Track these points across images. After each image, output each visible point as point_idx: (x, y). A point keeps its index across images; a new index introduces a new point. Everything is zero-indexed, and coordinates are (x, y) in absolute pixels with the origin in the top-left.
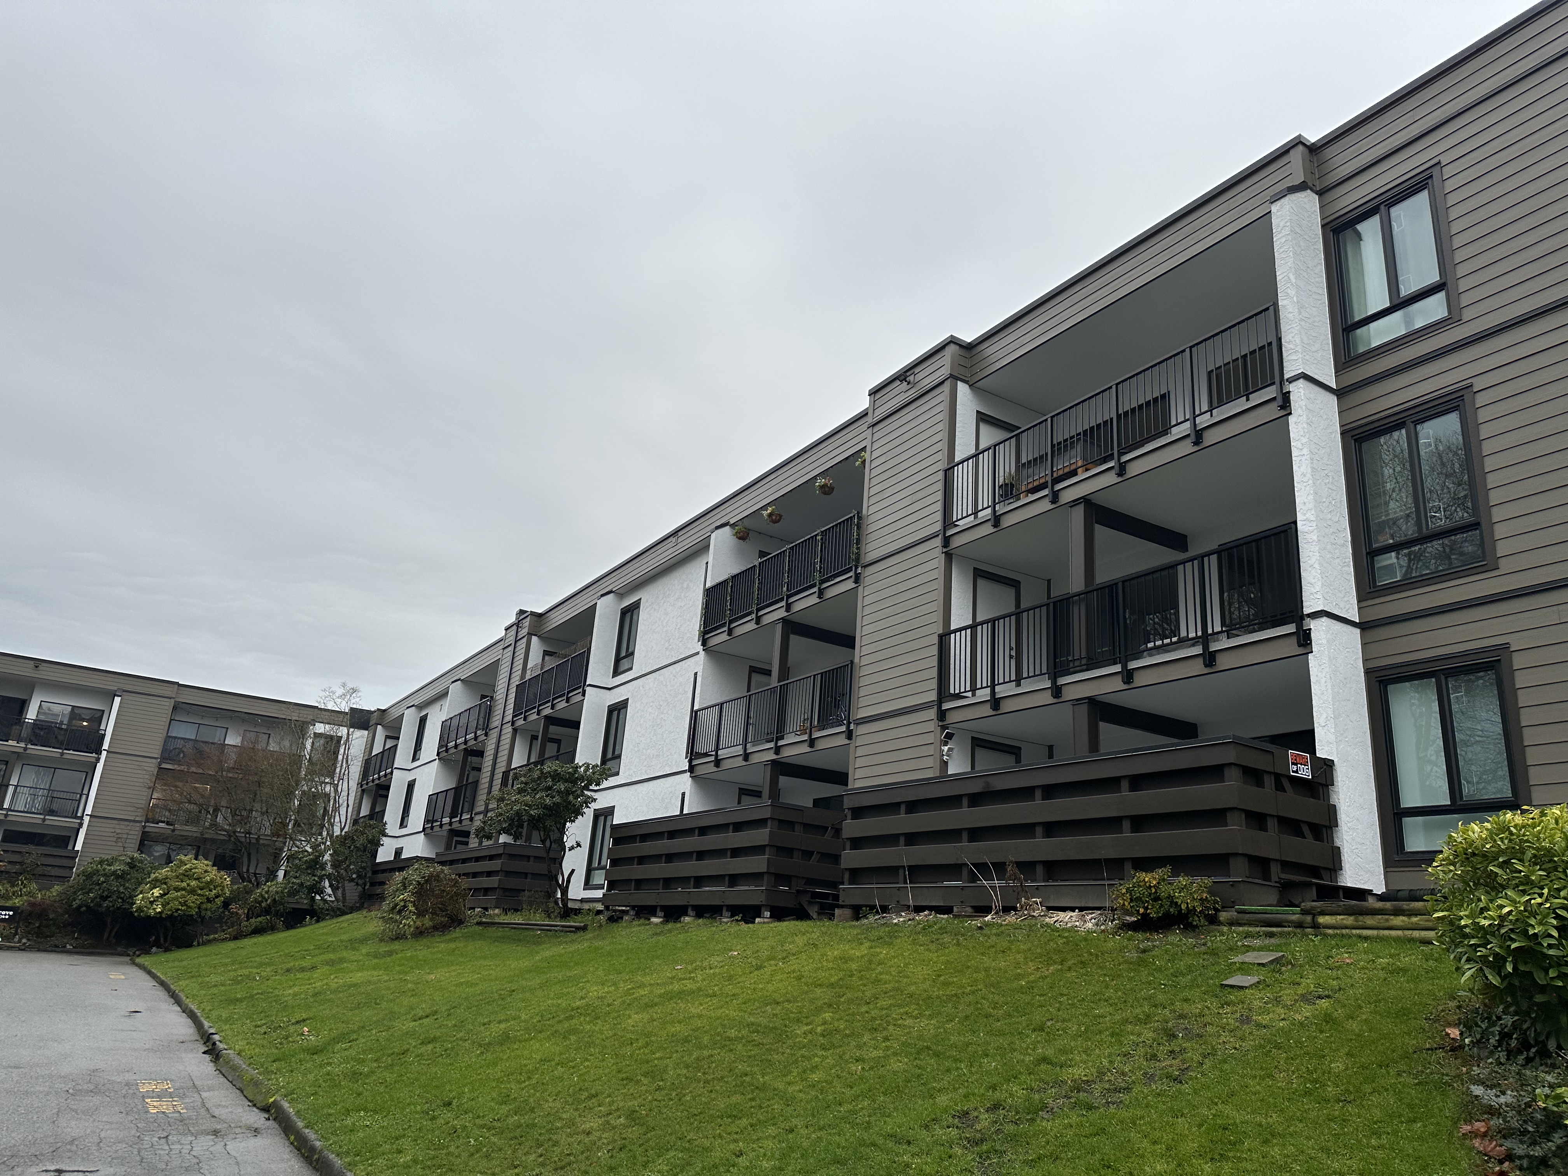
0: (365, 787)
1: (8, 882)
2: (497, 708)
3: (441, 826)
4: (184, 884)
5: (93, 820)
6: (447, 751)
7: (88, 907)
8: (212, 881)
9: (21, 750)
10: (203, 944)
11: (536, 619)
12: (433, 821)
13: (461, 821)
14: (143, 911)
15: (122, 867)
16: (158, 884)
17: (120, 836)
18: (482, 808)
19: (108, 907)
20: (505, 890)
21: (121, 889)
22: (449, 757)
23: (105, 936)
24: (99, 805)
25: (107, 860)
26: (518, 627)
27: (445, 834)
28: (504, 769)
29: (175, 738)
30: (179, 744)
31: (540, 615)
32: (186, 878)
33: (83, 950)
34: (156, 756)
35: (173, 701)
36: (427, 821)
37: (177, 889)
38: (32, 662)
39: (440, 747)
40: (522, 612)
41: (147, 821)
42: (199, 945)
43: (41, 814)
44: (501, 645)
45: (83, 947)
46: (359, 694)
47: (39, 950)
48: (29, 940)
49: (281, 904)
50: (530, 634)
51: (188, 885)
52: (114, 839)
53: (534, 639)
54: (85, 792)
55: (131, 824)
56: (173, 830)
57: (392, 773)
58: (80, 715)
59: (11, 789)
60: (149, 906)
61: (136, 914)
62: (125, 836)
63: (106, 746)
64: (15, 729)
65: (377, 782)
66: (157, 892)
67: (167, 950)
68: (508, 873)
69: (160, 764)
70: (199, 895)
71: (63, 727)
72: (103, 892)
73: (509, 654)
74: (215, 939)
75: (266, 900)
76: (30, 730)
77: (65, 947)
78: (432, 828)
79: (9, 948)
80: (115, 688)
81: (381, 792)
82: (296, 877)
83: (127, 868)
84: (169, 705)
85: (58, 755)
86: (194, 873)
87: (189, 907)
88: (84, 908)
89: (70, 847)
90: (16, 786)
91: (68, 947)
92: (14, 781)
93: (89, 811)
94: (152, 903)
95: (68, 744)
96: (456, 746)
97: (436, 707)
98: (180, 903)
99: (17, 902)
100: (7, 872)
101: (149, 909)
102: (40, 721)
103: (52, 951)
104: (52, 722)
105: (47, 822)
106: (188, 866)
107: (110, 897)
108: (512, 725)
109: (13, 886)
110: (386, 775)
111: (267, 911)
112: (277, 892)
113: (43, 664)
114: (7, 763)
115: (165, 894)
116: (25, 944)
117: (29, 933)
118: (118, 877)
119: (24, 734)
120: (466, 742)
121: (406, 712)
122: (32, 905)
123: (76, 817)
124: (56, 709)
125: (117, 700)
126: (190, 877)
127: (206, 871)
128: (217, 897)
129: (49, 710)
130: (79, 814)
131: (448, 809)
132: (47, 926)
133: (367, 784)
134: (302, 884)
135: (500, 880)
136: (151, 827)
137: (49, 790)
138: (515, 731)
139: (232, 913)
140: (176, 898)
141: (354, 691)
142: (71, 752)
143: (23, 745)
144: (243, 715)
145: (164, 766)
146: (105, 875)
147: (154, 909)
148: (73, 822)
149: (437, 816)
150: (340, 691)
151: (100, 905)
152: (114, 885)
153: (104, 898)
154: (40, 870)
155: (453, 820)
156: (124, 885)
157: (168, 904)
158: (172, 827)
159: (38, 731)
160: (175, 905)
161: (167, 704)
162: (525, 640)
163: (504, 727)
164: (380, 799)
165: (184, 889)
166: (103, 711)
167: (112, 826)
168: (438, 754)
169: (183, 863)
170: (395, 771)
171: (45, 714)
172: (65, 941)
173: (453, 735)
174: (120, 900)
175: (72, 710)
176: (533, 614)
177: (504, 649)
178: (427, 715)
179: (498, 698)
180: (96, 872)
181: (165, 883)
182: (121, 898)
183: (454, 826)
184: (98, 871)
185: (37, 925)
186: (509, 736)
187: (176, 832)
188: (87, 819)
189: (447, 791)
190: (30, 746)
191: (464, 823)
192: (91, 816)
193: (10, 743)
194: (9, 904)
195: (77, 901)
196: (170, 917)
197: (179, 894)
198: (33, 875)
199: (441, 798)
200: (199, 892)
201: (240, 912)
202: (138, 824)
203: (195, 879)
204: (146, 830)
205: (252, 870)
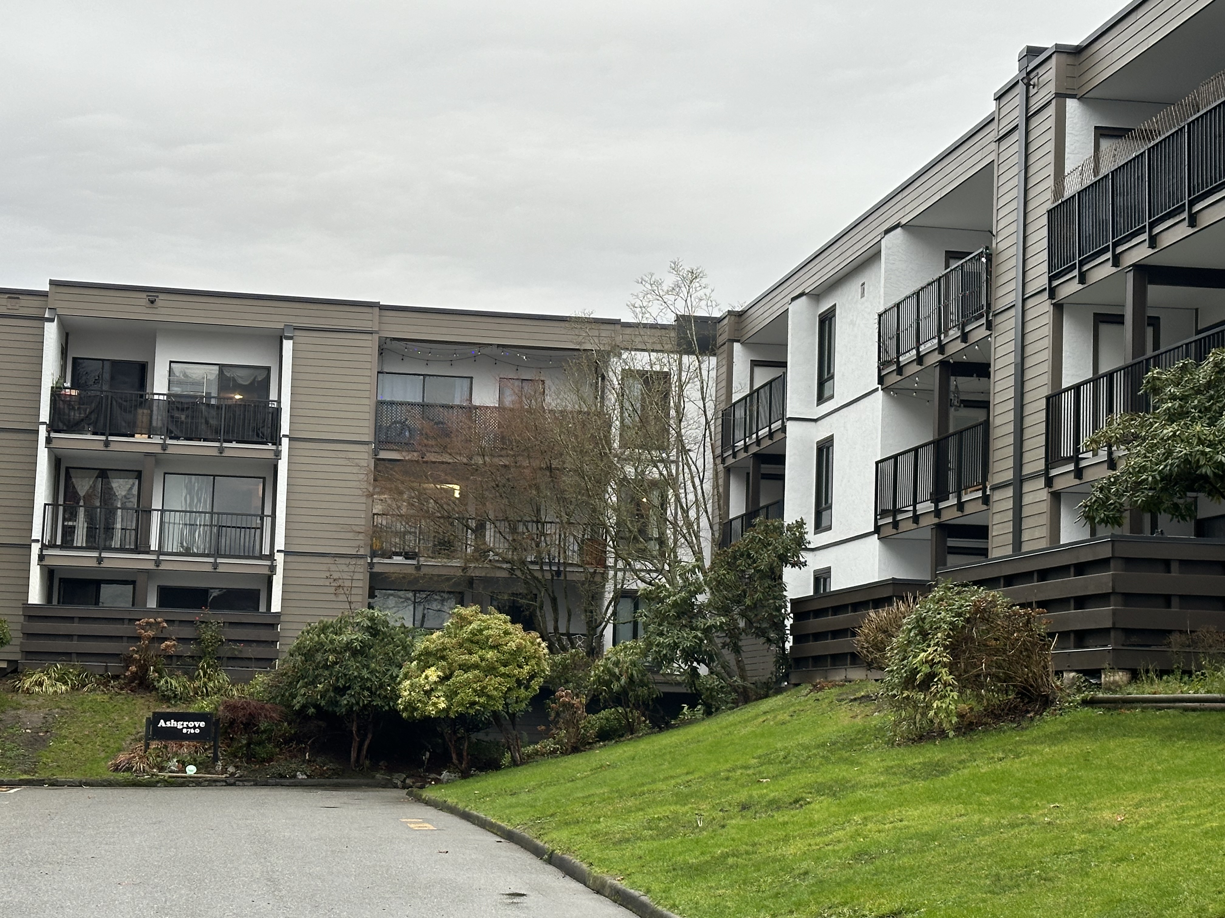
0: (730, 461)
1: (185, 673)
2: (1003, 268)
3: (916, 518)
4: (475, 658)
5: (290, 558)
6: (900, 370)
7: (317, 706)
8: (519, 648)
9: (158, 450)
10: (522, 763)
11: (1069, 60)
12: (895, 511)
13: (960, 506)
14: (416, 709)
15: (359, 636)
16: (431, 660)
17: (340, 583)
18: (1009, 475)
19: (350, 706)
20: (1128, 632)
21: (365, 673)
22: (906, 384)
23: (353, 755)
24: (295, 533)
25: (332, 625)
26: (1028, 85)
27: (928, 534)
28: (1046, 391)
29: (392, 403)
30: (400, 414)
31: (1077, 51)
32: (475, 648)
33: (322, 781)
34: (366, 439)
35: (376, 337)
36: (880, 513)
37: (466, 668)
38: (144, 295)
39: (882, 364)
40: (1032, 52)
41: (373, 555)
42: (515, 763)
43: (208, 556)
44: (992, 131)
45: (322, 775)
46: (704, 281)
47: (257, 784)
48: (237, 767)
49: (642, 684)
50: (1061, 96)
51: (482, 659)
52: (332, 590)
53: (1072, 105)
54: (268, 511)
55: (353, 561)
56: (418, 567)
57: (783, 429)
58: (234, 380)
59: (155, 518)
60: (425, 699)
61: (404, 715)
62: (348, 583)
63: (285, 429)
64: (142, 413)
65: (754, 449)
66: (433, 674)
67: (465, 775)
68: (1129, 598)
69: (376, 452)
70: (503, 675)
71: (213, 402)
72: (337, 680)
73: (1015, 148)
74: (536, 753)
75: (618, 679)
76: (165, 414)
77: (295, 776)
78: (895, 524)
79: (212, 783)
80: (281, 326)
81: (766, 468)
82: (661, 634)
83: (367, 637)
84: (371, 344)
85: (215, 453)
86: (488, 638)
87: (489, 697)
88: (312, 710)
89: (262, 609)
90: (163, 511)
91: (300, 776)
92: (157, 504)
93: (280, 543)
94: (428, 693)
95: (227, 432)
96: (920, 359)
97: (852, 289)
98: (475, 691)
99: (205, 705)
100: (179, 657)
101: (426, 704)
102: (176, 396)
103: (276, 785)
104: (195, 397)
105: (220, 569)
106: (474, 625)
107: (349, 688)
108: (1052, 295)
109: (192, 679)
110: (771, 435)
111: (619, 699)
112: (633, 664)
113: (162, 296)
114: (139, 475)
115: (447, 678)
116: (232, 775)
117: (236, 757)
118: (355, 653)
119: (157, 422)
120: (941, 348)
121: (791, 308)
122: (232, 708)
123: (262, 557)
124: (197, 372)
125: (288, 345)
126: (483, 644)
127: (506, 633)
128: (532, 677)
129: (185, 375)
130: (266, 551)
131: (926, 485)
132: (260, 743)
133: (734, 455)
134: (676, 646)
135: (1114, 612)
136: (382, 564)
137: (212, 513)
138: (1059, 308)
139: (564, 704)
140: (467, 684)
141: (694, 276)
142: (234, 445)
143: (157, 440)
144: (496, 351)
145: (383, 455)
146: (334, 651)
147: (434, 704)
148: (259, 566)
149: (904, 499)
150: (670, 280)
151: (336, 703)
152: (353, 667)
153: (341, 691)
154: (226, 651)
155: (942, 505)
156: (365, 666)
157: (456, 694)
158: (414, 562)
159: (176, 414)
160: (466, 695)
161: (369, 344)
162: (1051, 110)
163: (1030, 303)
164: (764, 484)
165: (476, 666)
166: (268, 369)
167: (324, 567)
168: (881, 380)
169: (464, 621)
170: (789, 424)
171: (180, 383)
172: (293, 766)
173: (908, 339)
174: (366, 693)
175: (221, 372)
176: (1060, 50)
177: (1000, 140)
178: (833, 309)
179: (1002, 246)
180: (319, 647)
181: (443, 658)
182: (369, 689)
183: (946, 517)
184: (322, 644)
185: (244, 742)
186: (1048, 319)
187: (424, 570)
188: (280, 558)
189: (916, 450)
190: (169, 442)
191: (968, 509)
192: (286, 553)
193: (138, 438)
194: (194, 708)
195: (299, 698)
196: (461, 717)
197: (470, 675)
198: (218, 658)
199: (906, 465)
200: (502, 669)
201: (575, 701)
202: (361, 562)
203: (492, 647)
204: (376, 569)
205: (562, 630)
